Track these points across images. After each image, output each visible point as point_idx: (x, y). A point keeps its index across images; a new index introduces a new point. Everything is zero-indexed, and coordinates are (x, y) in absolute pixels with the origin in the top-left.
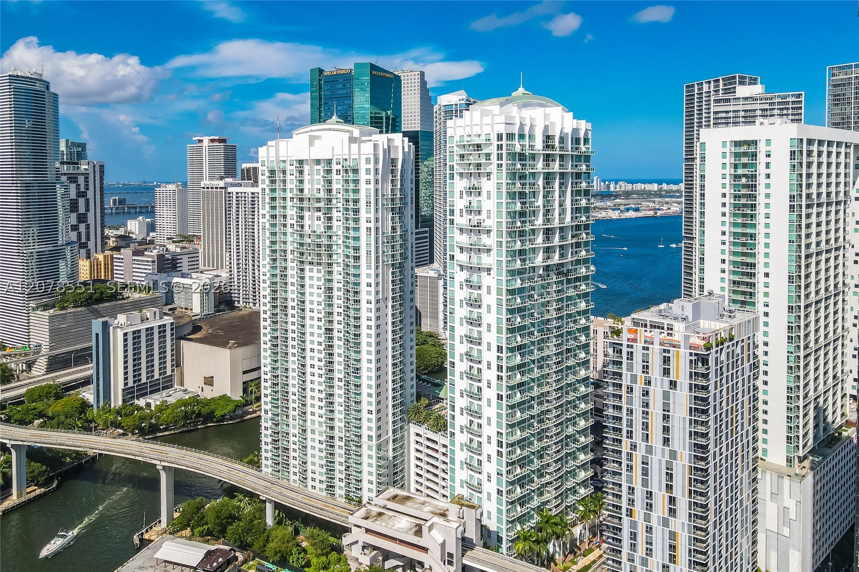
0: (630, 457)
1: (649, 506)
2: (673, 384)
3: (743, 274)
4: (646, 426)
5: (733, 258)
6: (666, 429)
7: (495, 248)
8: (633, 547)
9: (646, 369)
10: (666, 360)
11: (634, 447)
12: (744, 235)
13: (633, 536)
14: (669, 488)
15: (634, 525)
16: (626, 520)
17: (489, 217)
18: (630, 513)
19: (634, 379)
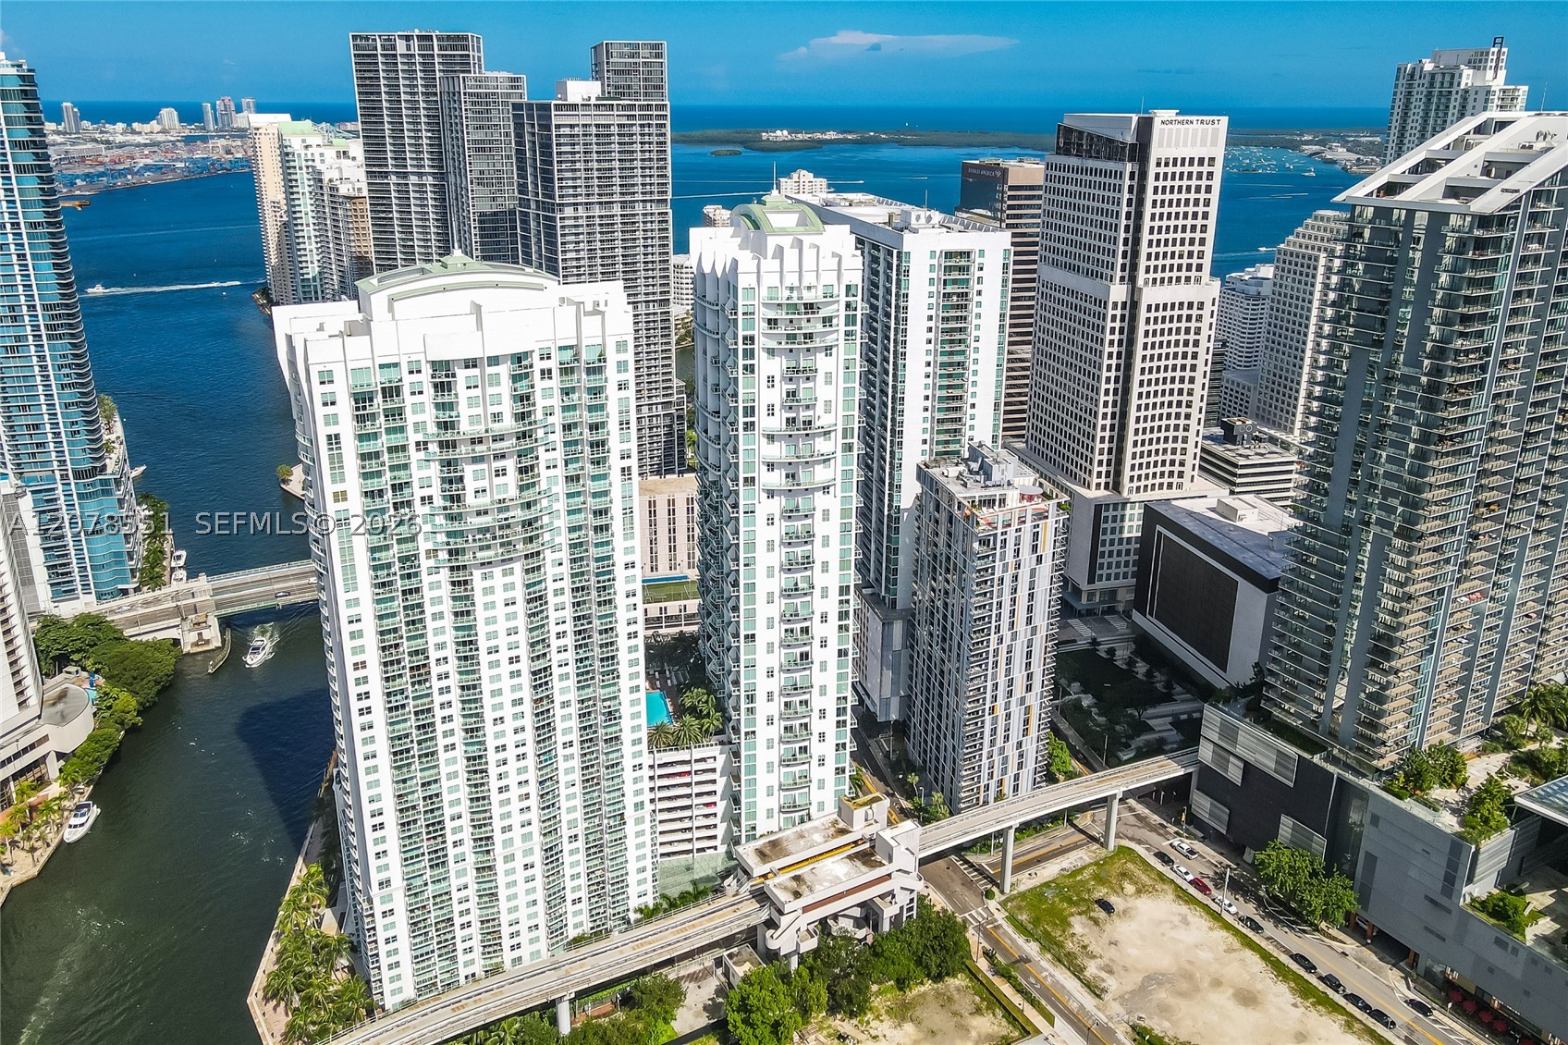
0: (996, 652)
1: (1010, 694)
2: (1039, 559)
3: (948, 409)
4: (1013, 613)
5: (938, 393)
6: (1030, 609)
7: (839, 454)
8: (993, 743)
9: (1017, 552)
10: (1036, 535)
11: (1001, 640)
12: (951, 364)
13: (994, 731)
14: (1028, 665)
15: (995, 721)
16: (988, 718)
17: (827, 411)
18: (992, 709)
19: (1005, 567)
